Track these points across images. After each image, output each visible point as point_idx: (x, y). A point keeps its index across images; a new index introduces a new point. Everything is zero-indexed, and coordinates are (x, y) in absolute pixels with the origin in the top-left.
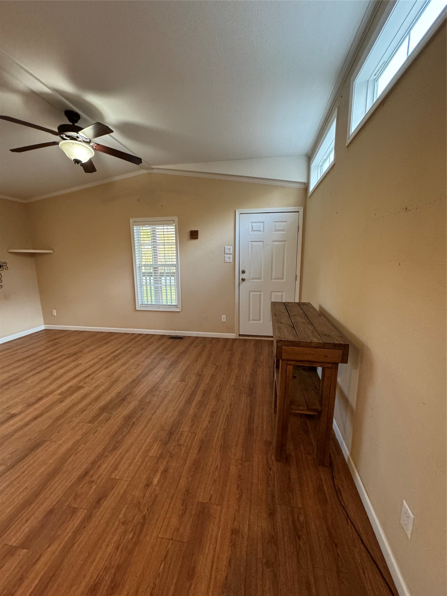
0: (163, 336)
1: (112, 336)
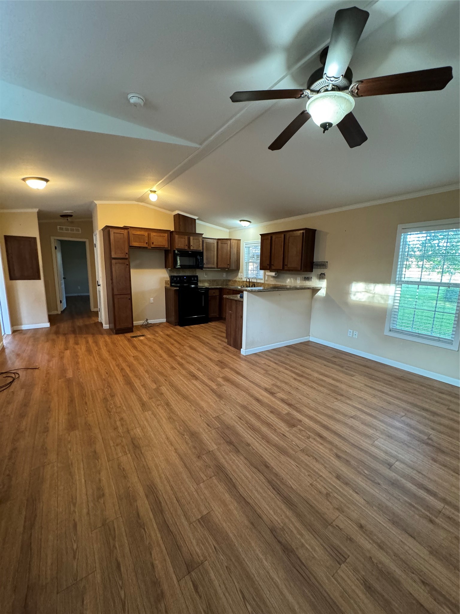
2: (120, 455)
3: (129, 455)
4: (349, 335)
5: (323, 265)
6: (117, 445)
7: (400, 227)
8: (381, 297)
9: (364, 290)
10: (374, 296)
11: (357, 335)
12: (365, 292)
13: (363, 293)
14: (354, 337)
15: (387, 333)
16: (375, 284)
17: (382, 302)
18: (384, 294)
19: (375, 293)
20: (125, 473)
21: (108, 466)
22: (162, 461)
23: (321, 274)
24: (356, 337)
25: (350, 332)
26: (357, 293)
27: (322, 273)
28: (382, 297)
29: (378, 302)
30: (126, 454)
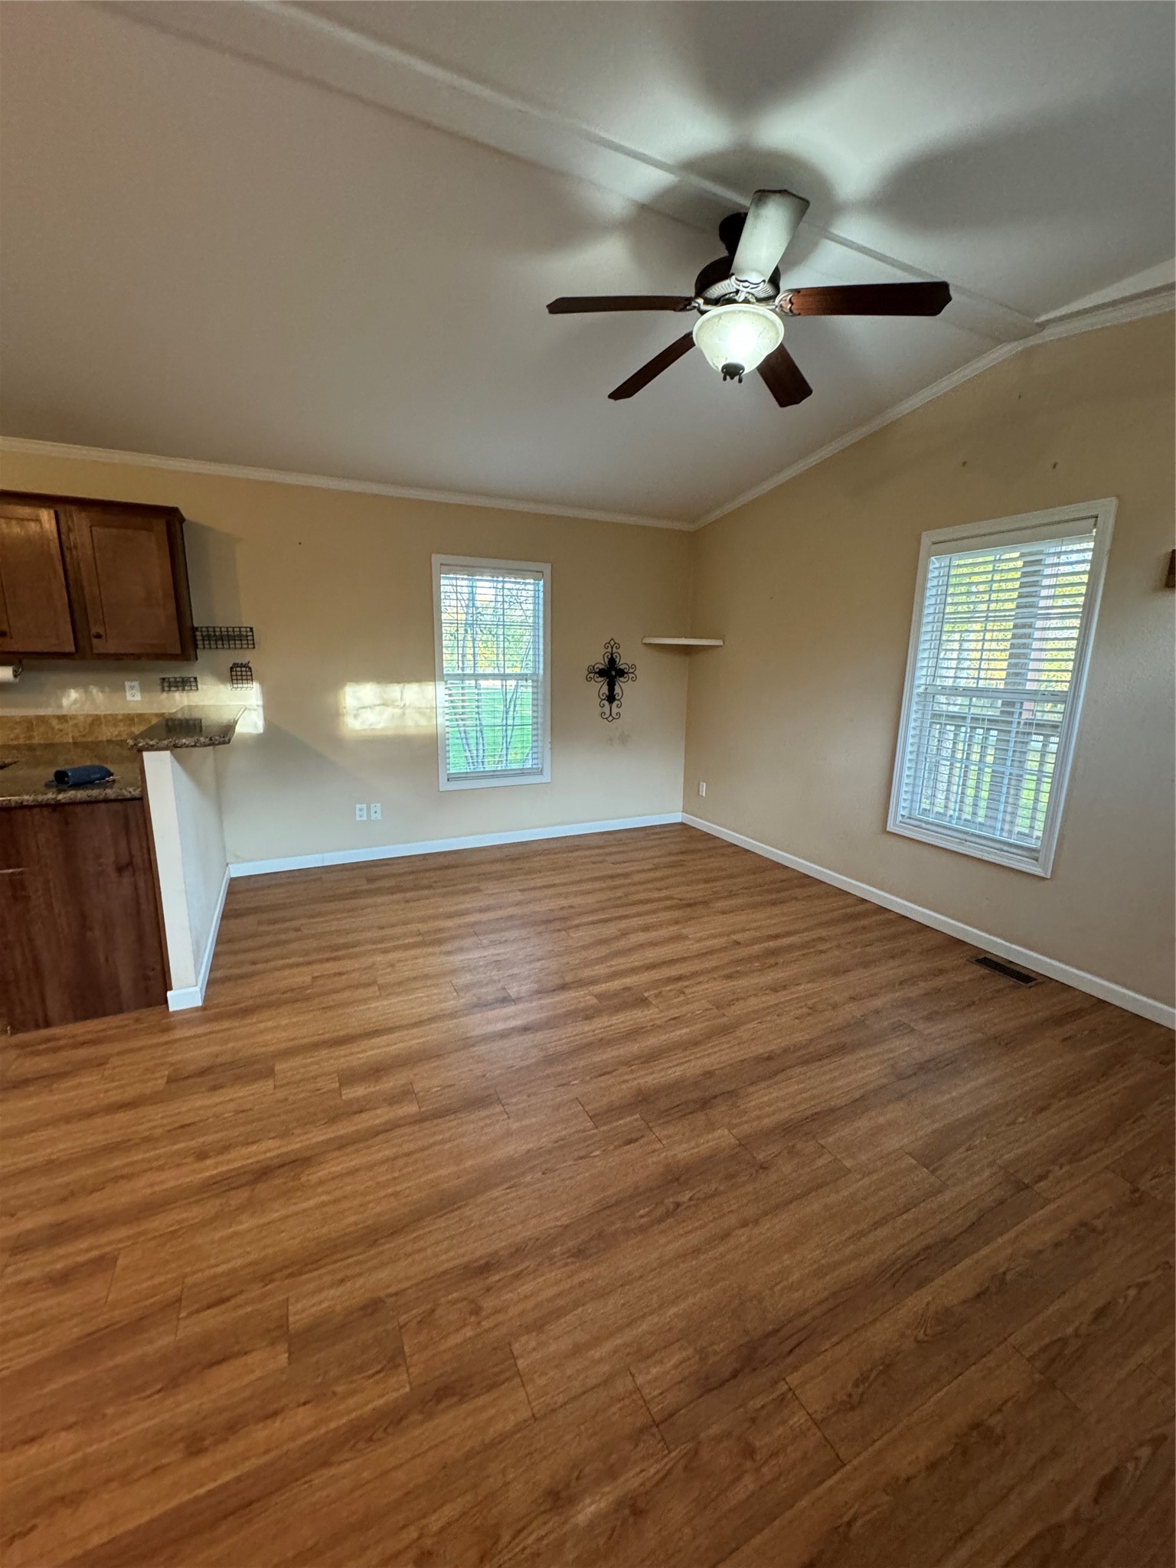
0: (955, 944)
1: (803, 886)
2: (798, 1419)
3: (794, 1379)
4: (358, 819)
5: (241, 638)
6: (749, 1452)
7: (437, 559)
8: (420, 713)
9: (378, 702)
10: (404, 714)
11: (379, 812)
12: (383, 705)
13: (378, 708)
14: (373, 818)
15: (444, 786)
16: (402, 685)
17: (423, 722)
18: (423, 705)
19: (404, 705)
20: (875, 1373)
21: (861, 1458)
22: (799, 1257)
23: (235, 665)
24: (379, 817)
25: (361, 810)
26: (360, 711)
27: (239, 661)
28: (420, 711)
29: (415, 725)
30: (790, 1395)
